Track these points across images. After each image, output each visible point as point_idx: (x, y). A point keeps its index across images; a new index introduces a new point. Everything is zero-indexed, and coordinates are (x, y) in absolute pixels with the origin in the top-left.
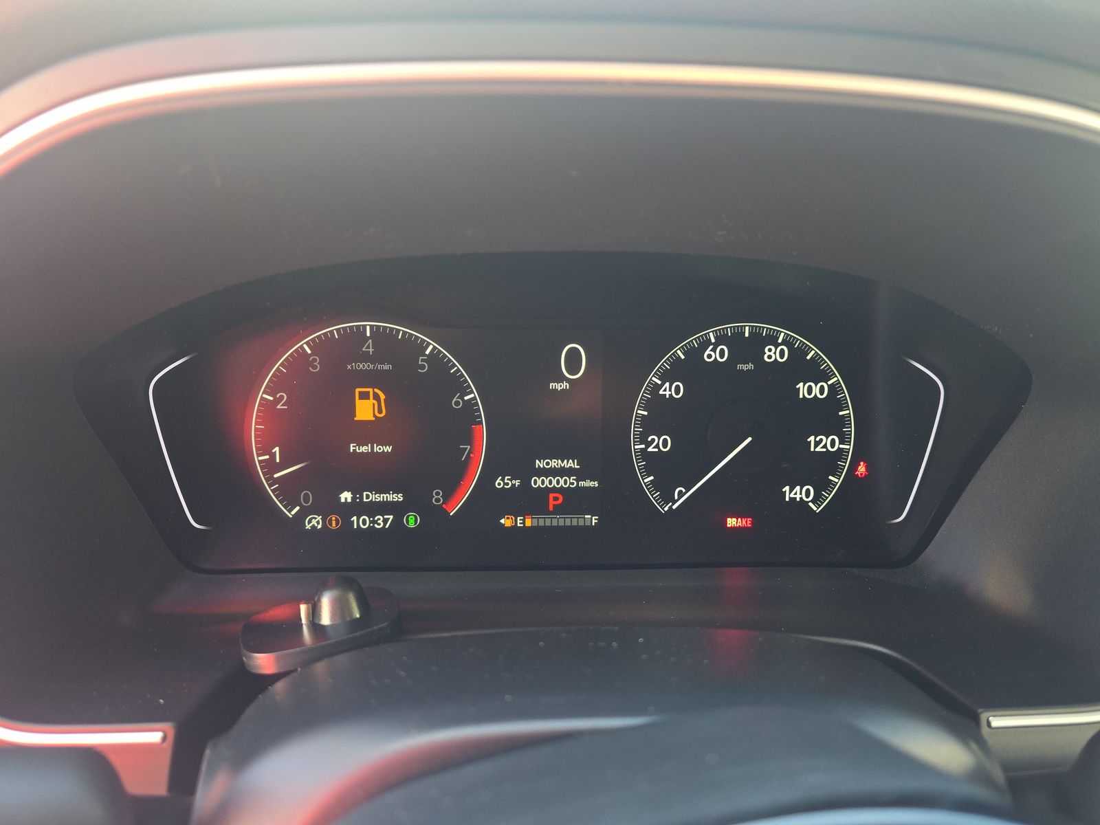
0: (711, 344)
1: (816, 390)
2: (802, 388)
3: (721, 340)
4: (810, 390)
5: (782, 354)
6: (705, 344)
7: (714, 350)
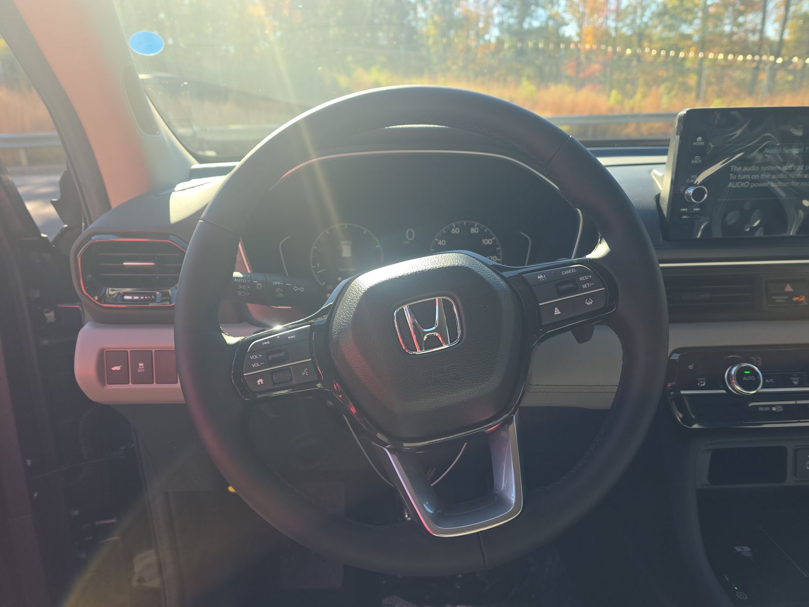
0: (453, 227)
1: (488, 242)
2: (484, 241)
3: (457, 226)
4: (486, 242)
5: (476, 230)
6: (452, 228)
7: (455, 229)
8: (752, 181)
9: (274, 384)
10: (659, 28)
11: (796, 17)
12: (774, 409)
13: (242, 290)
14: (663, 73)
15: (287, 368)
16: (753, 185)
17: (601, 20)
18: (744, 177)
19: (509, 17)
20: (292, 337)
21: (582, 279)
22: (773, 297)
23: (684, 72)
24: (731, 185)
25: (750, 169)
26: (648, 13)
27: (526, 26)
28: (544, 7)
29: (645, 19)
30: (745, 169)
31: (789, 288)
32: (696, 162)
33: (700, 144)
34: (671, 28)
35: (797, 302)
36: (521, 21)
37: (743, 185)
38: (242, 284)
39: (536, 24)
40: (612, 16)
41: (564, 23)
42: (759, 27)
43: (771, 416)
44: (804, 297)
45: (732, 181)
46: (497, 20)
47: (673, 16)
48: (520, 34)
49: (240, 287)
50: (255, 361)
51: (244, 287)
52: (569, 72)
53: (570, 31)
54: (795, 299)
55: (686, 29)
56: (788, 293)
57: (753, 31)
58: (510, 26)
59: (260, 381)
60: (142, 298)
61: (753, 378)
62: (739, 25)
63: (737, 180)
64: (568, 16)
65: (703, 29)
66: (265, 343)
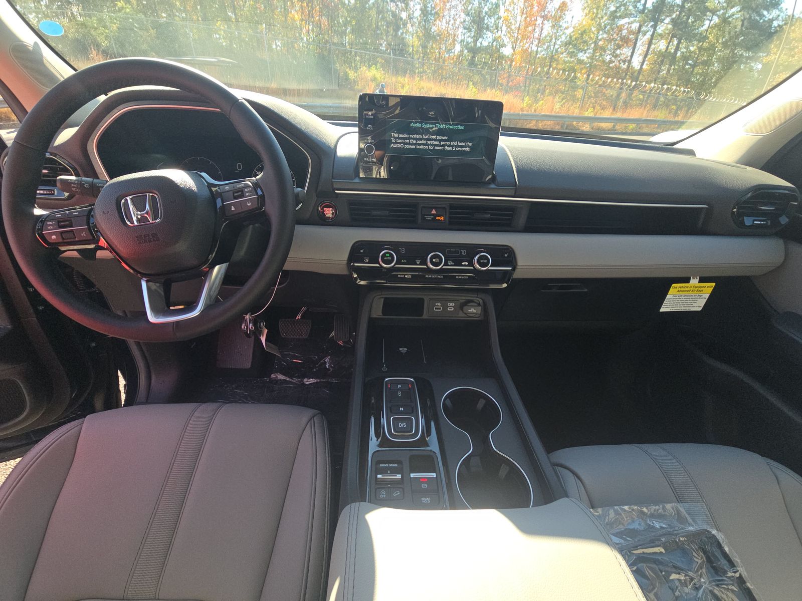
8: (405, 144)
9: (63, 239)
10: (564, 55)
11: (654, 52)
12: (406, 276)
13: (74, 187)
14: (562, 87)
15: (72, 231)
16: (406, 146)
17: (527, 45)
18: (400, 141)
19: (469, 37)
20: (76, 213)
21: (246, 190)
22: (425, 216)
23: (575, 88)
24: (392, 145)
25: (403, 136)
26: (558, 42)
27: (478, 44)
28: (492, 32)
29: (557, 47)
30: (400, 136)
31: (434, 212)
32: (369, 129)
33: (371, 117)
34: (572, 54)
35: (439, 220)
36: (475, 41)
37: (400, 146)
38: (74, 184)
39: (485, 44)
40: (536, 42)
41: (503, 46)
42: (629, 58)
43: (404, 280)
44: (443, 217)
45: (393, 143)
46: (460, 38)
47: (575, 46)
48: (474, 51)
49: (73, 185)
50: (49, 225)
51: (75, 186)
52: (504, 82)
53: (507, 51)
54: (438, 218)
55: (582, 56)
56: (433, 215)
57: (624, 62)
58: (468, 43)
59: (54, 237)
60: (45, 192)
61: (390, 258)
62: (616, 56)
63: (396, 143)
64: (506, 40)
65: (592, 58)
66: (58, 216)
